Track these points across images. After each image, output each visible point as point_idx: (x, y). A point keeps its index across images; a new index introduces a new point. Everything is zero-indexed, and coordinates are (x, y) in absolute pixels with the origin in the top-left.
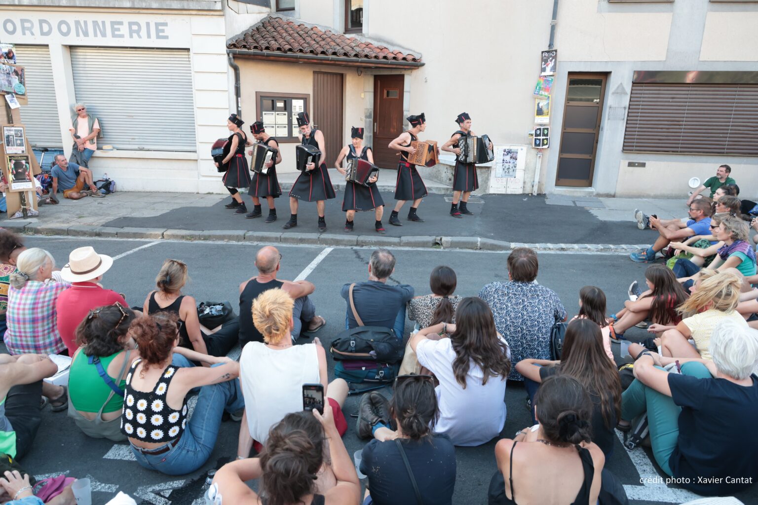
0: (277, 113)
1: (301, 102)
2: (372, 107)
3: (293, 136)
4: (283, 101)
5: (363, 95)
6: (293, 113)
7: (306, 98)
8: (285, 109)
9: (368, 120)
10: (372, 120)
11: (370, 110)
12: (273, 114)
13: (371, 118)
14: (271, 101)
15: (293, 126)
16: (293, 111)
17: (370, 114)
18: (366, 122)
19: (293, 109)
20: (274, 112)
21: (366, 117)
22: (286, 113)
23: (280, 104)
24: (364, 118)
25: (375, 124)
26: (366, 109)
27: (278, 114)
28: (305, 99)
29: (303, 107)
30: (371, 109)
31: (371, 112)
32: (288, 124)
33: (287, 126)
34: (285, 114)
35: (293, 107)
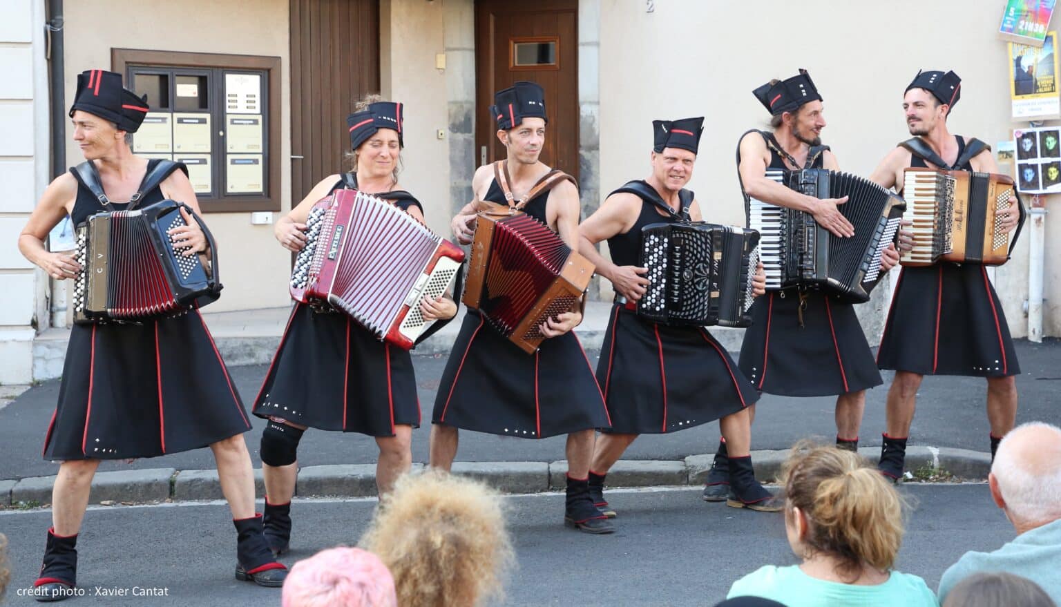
0: (177, 115)
1: (251, 84)
2: (473, 98)
3: (229, 190)
4: (196, 79)
5: (441, 63)
6: (229, 118)
7: (269, 70)
8: (203, 102)
9: (460, 137)
10: (471, 136)
11: (466, 106)
12: (164, 119)
13: (470, 132)
14: (157, 79)
15: (229, 158)
16: (228, 111)
17: (468, 119)
18: (453, 143)
19: (228, 104)
20: (168, 115)
21: (455, 128)
22: (207, 116)
23: (187, 90)
24: (446, 132)
25: (484, 149)
26: (454, 103)
27: (180, 121)
28: (265, 70)
29: (258, 104)
30: (467, 102)
31: (469, 111)
32: (212, 153)
33: (208, 158)
34: (203, 121)
35: (228, 98)
